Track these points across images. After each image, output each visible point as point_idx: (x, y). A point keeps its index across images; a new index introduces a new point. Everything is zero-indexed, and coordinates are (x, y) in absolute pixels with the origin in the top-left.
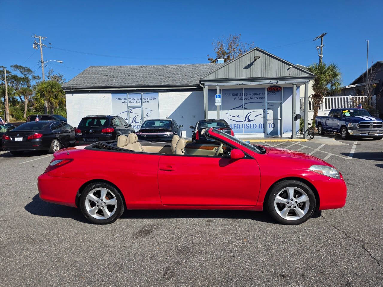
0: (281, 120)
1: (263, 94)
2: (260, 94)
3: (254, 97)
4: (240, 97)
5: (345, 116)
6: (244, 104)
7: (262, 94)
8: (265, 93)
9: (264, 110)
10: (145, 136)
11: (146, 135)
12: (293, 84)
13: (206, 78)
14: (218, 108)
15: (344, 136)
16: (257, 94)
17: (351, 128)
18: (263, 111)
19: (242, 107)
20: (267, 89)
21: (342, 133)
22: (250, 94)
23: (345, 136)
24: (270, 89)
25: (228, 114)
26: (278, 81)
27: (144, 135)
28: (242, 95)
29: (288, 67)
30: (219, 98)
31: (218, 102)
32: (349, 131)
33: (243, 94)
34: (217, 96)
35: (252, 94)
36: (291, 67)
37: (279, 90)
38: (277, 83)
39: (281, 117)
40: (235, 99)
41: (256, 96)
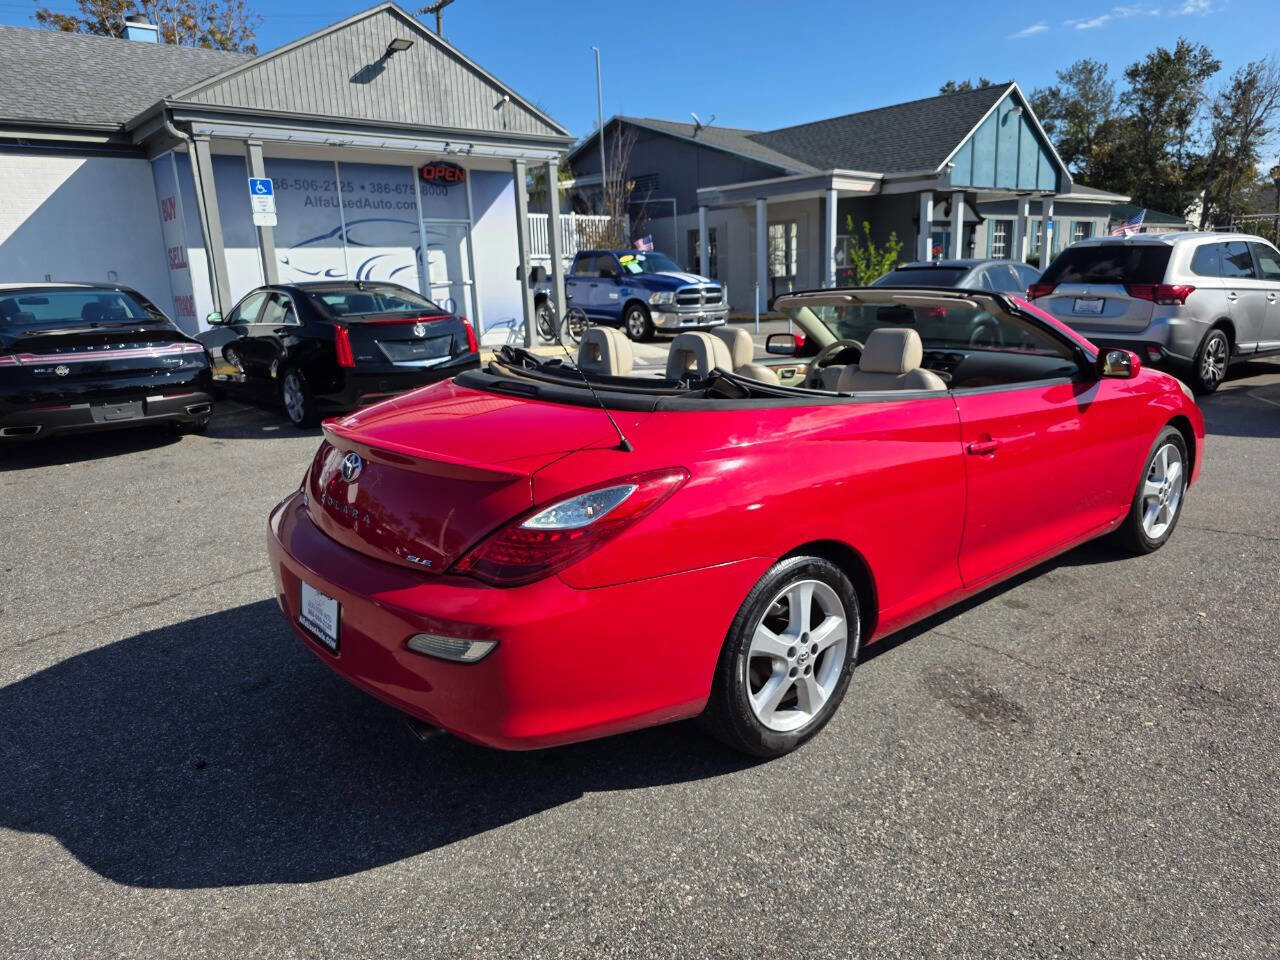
0: (473, 287)
1: (409, 188)
2: (397, 189)
3: (374, 198)
4: (326, 196)
5: (628, 272)
6: (347, 225)
7: (403, 189)
8: (412, 187)
9: (418, 250)
10: (63, 371)
11: (68, 365)
12: (514, 162)
13: (194, 100)
14: (268, 238)
15: (638, 332)
16: (386, 189)
17: (657, 308)
18: (414, 252)
19: (341, 237)
20: (421, 171)
21: (631, 322)
22: (363, 188)
23: (641, 330)
24: (429, 172)
25: (287, 263)
26: (471, 146)
27: (55, 366)
28: (332, 187)
29: (496, 97)
30: (264, 194)
31: (264, 210)
32: (655, 315)
33: (335, 183)
34: (254, 183)
35: (368, 188)
36: (507, 98)
37: (459, 178)
38: (469, 152)
39: (472, 277)
40: (308, 202)
41: (384, 196)
